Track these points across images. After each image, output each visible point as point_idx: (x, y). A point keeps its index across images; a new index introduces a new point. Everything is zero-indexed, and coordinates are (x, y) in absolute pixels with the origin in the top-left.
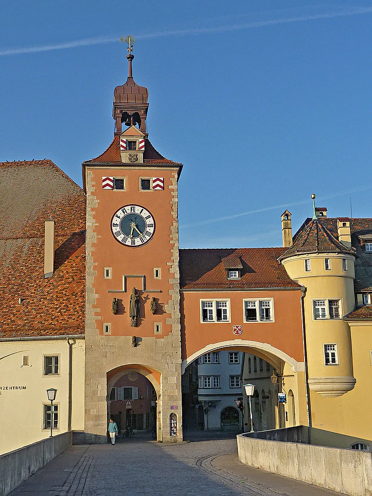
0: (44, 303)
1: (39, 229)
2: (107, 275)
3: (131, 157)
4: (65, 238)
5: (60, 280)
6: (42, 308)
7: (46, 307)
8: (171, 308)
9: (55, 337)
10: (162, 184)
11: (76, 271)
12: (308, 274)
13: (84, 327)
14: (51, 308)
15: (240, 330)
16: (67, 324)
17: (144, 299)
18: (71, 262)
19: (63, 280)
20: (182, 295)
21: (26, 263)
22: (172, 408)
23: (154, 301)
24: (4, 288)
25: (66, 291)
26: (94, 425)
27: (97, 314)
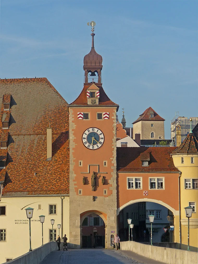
0: (47, 175)
1: (42, 129)
2: (80, 165)
3: (92, 101)
4: (57, 136)
5: (56, 162)
6: (47, 179)
7: (49, 178)
8: (112, 182)
9: (55, 195)
10: (108, 116)
11: (64, 157)
12: (182, 165)
13: (69, 190)
14: (52, 179)
15: (147, 193)
16: (60, 188)
17: (98, 177)
18: (61, 151)
19: (57, 162)
20: (117, 175)
21: (37, 151)
22: (112, 232)
23: (103, 178)
24: (26, 166)
25: (59, 169)
26: (74, 240)
27: (75, 185)
